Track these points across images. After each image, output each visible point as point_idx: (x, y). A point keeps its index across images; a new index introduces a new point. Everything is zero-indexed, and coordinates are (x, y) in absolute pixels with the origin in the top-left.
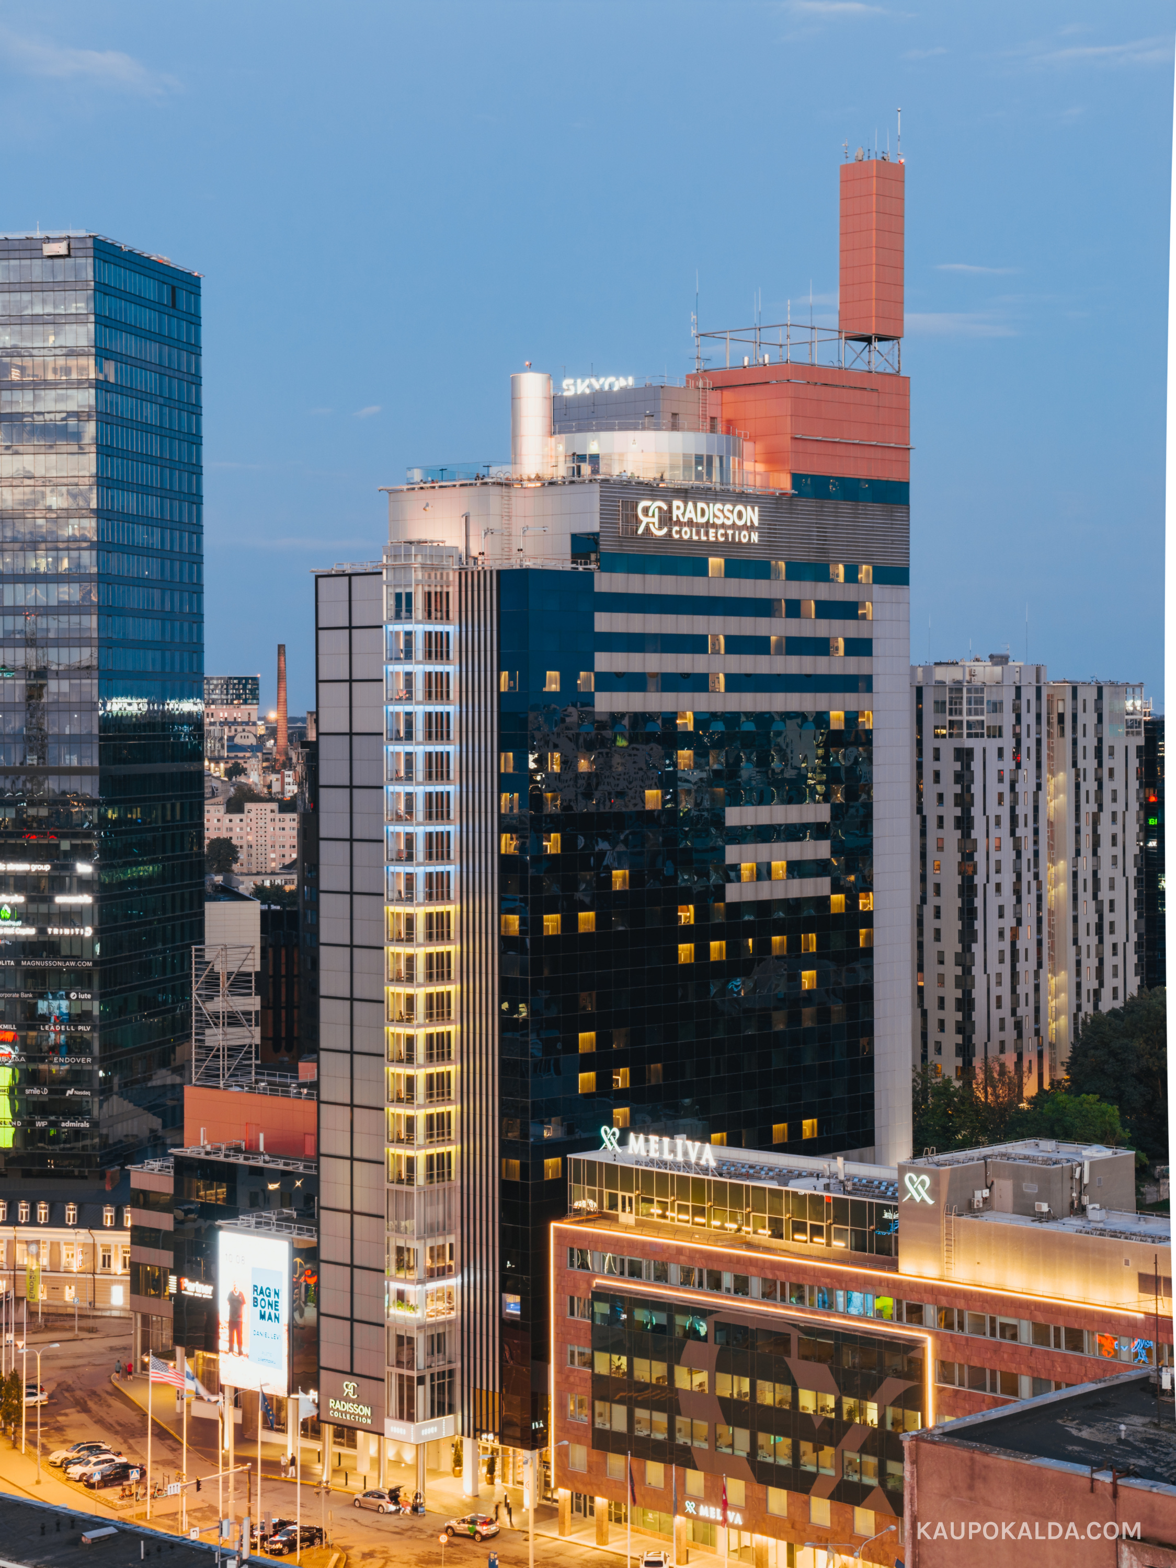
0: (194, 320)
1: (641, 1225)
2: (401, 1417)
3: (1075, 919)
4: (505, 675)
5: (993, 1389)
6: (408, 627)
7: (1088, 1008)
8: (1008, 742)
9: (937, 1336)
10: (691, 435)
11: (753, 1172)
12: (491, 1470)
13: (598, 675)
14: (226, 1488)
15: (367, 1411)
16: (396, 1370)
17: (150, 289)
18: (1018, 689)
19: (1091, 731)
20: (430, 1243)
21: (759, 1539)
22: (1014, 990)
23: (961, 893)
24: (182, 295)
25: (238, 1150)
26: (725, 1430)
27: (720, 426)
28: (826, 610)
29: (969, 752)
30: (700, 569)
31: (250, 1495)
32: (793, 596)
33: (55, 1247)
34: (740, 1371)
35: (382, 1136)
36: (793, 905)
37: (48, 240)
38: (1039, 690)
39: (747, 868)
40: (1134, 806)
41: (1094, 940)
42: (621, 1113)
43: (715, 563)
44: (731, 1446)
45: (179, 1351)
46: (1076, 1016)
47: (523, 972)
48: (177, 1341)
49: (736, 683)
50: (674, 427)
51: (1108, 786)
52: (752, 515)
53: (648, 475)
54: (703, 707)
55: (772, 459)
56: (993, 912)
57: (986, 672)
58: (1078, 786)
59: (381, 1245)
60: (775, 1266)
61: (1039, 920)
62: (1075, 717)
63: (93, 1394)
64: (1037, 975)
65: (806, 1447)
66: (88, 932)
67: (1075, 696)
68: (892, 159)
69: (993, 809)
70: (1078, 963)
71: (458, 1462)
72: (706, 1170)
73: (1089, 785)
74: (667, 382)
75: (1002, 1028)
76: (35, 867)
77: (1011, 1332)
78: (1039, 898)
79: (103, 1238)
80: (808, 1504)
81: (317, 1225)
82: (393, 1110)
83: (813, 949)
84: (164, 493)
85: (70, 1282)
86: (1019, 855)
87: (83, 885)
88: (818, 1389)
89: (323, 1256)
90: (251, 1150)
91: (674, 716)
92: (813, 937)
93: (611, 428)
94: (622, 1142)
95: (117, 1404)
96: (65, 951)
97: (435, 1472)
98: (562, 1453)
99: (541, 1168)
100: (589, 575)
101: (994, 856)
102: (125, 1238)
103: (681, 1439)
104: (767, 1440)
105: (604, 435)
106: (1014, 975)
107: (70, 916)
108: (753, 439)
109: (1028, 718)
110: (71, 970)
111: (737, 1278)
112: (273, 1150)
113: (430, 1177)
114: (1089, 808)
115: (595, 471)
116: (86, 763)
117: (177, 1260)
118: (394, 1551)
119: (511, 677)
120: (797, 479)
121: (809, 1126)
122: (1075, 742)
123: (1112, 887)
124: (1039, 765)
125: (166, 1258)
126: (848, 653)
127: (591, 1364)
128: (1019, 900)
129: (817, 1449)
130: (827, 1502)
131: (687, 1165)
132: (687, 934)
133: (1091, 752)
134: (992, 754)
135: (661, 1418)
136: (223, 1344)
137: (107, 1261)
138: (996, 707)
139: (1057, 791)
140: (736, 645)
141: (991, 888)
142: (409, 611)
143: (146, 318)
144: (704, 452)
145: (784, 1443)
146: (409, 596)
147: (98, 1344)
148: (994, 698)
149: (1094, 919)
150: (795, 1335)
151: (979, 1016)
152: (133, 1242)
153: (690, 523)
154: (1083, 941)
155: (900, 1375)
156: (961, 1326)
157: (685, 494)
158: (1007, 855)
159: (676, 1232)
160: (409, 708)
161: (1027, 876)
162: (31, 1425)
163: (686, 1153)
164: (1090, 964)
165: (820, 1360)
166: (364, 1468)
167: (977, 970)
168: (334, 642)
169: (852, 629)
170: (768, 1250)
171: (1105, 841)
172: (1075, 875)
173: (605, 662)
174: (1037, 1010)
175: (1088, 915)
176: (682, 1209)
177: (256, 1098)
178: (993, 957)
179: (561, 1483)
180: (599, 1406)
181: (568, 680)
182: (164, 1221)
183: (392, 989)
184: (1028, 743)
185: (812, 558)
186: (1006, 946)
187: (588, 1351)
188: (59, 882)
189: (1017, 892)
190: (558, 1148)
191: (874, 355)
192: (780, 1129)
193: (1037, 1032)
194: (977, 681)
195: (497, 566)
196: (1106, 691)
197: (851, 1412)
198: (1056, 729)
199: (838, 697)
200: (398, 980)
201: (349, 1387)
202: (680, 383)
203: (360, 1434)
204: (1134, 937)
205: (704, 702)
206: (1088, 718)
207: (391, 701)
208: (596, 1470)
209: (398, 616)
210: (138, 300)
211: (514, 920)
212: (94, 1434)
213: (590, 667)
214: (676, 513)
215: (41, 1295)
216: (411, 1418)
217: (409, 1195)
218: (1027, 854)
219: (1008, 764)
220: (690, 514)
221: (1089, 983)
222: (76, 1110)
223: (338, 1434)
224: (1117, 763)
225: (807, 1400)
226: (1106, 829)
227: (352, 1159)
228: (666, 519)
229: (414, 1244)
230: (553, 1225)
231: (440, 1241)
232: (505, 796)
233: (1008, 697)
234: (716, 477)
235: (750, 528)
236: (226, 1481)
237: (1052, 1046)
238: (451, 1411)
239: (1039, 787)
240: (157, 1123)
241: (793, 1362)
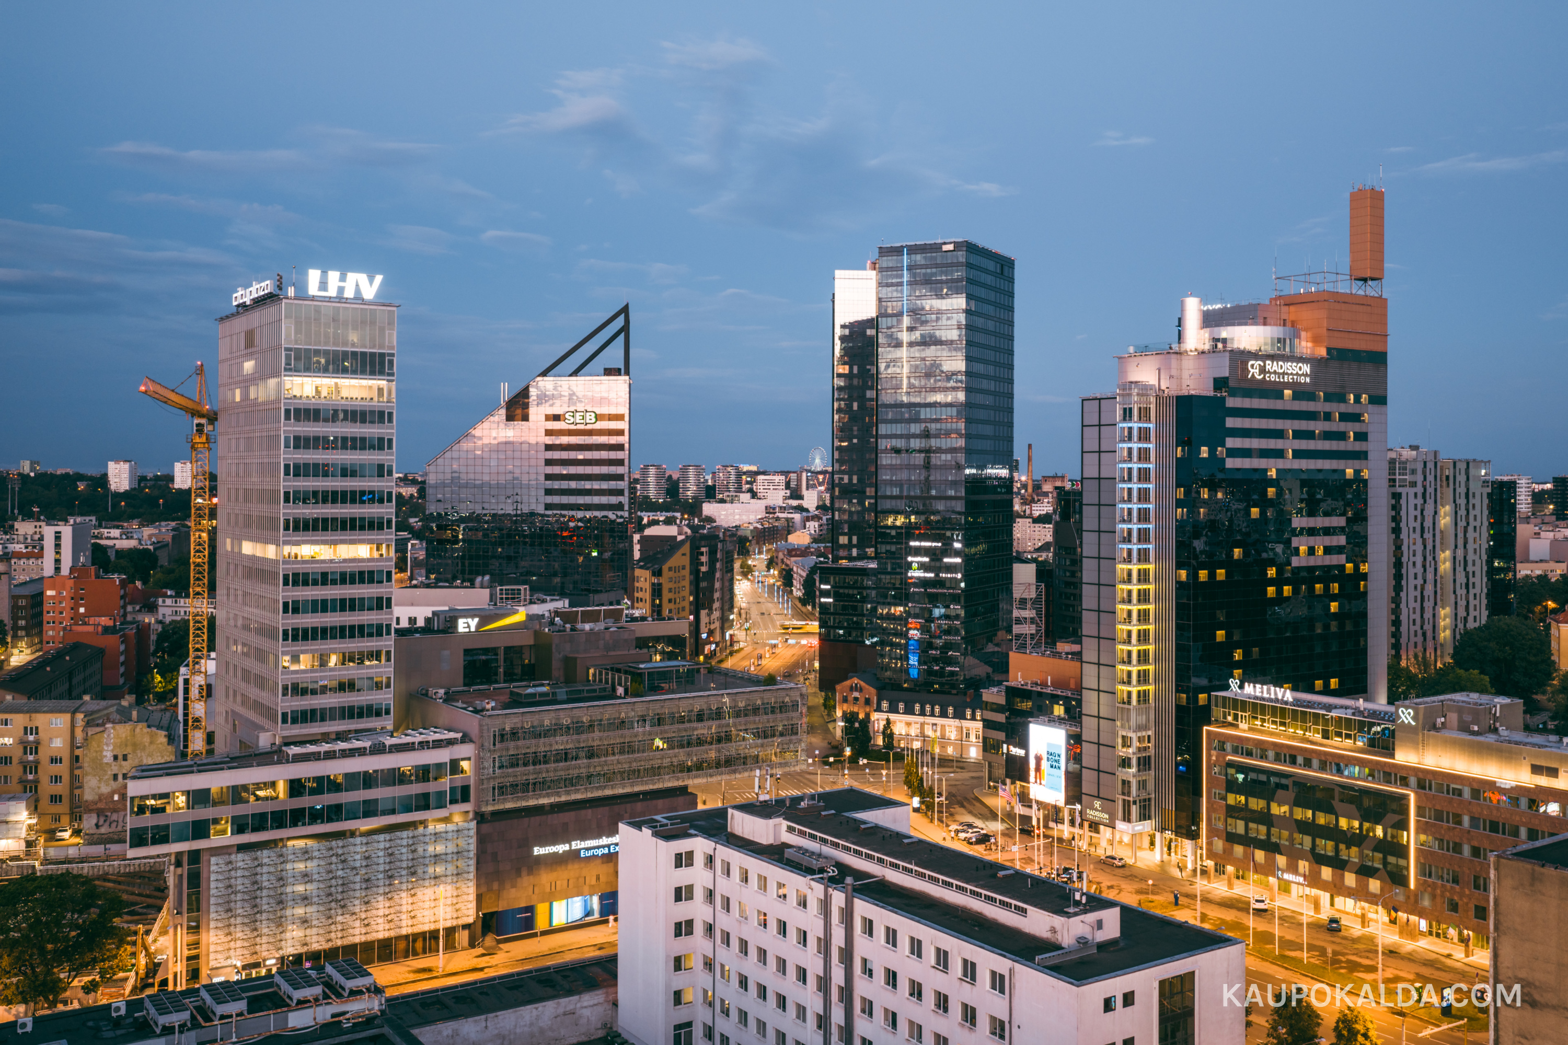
0: (1011, 280)
1: (1251, 729)
2: (1124, 820)
3: (1455, 581)
4: (1179, 449)
5: (1448, 822)
6: (1130, 425)
7: (1461, 626)
8: (1419, 489)
9: (1416, 793)
10: (1275, 328)
11: (1310, 705)
12: (1169, 848)
13: (1228, 450)
14: (1039, 850)
15: (1106, 816)
16: (1121, 797)
17: (991, 265)
18: (1425, 463)
19: (1463, 484)
20: (1139, 734)
21: (1314, 892)
22: (1422, 616)
23: (1395, 566)
24: (1006, 269)
25: (1036, 684)
26: (1298, 836)
27: (1288, 323)
28: (1344, 417)
29: (1400, 494)
30: (1280, 396)
31: (1052, 854)
32: (1327, 410)
33: (943, 727)
34: (1308, 807)
35: (1114, 679)
36: (1327, 569)
37: (945, 243)
38: (1436, 463)
39: (1303, 549)
40: (1486, 523)
41: (1464, 591)
42: (1237, 672)
43: (1288, 393)
44: (1301, 844)
45: (1008, 781)
46: (1454, 631)
47: (1189, 599)
48: (1007, 776)
49: (1298, 454)
50: (1265, 324)
51: (1472, 513)
52: (1306, 368)
53: (1253, 348)
54: (1281, 466)
55: (1316, 340)
56: (1411, 576)
57: (1408, 454)
58: (1456, 513)
59: (1114, 734)
60: (1326, 753)
61: (1436, 581)
62: (1455, 477)
63: (966, 799)
64: (1434, 609)
65: (1342, 847)
66: (959, 576)
67: (1455, 467)
68: (1377, 189)
69: (1412, 524)
70: (1456, 603)
71: (1152, 843)
72: (1286, 703)
73: (1462, 512)
74: (1262, 302)
75: (1416, 635)
76: (934, 544)
77: (1459, 793)
78: (1436, 569)
79: (966, 724)
80: (1343, 876)
81: (1081, 723)
82: (1120, 667)
83: (1336, 591)
84: (996, 364)
85: (950, 744)
86: (1425, 547)
87: (957, 553)
88: (1350, 817)
89: (1084, 738)
90: (1044, 684)
91: (1266, 471)
92: (1336, 585)
93: (1233, 325)
94: (1241, 687)
95: (978, 804)
96: (948, 585)
97: (1140, 848)
98: (1209, 844)
99: (1196, 699)
100: (1223, 399)
101: (1412, 547)
102: (980, 725)
103: (1274, 839)
104: (1321, 842)
105: (1230, 328)
106: (1422, 608)
107: (951, 568)
108: (1306, 330)
109: (1430, 478)
110: (950, 594)
111: (1305, 759)
112: (1055, 685)
113: (1139, 701)
114: (1462, 524)
115: (1224, 347)
116: (959, 494)
117: (1007, 736)
118: (1123, 886)
119: (1183, 450)
120: (1329, 350)
121: (1334, 683)
122: (1455, 490)
123: (1474, 565)
124: (1436, 502)
125: (1001, 736)
126: (1355, 439)
127: (1225, 799)
128: (1425, 570)
129: (1348, 848)
130: (1354, 876)
131: (1277, 700)
132: (1272, 582)
133: (1463, 496)
134: (1411, 496)
135: (1263, 829)
136: (1032, 779)
137: (968, 735)
138: (1413, 472)
139: (1445, 515)
140: (1298, 435)
141: (1411, 564)
142: (1130, 416)
143: (989, 280)
144: (1282, 336)
145: (1330, 844)
146: (1130, 409)
147: (965, 775)
148: (1413, 467)
149: (1465, 581)
150: (1337, 789)
151: (1404, 629)
152: (984, 727)
153: (1275, 372)
154: (1459, 592)
155: (1394, 812)
156: (1430, 789)
157: (1273, 357)
158: (1419, 547)
159: (1272, 734)
160: (1130, 466)
161: (1429, 558)
162: (940, 812)
163: (1276, 694)
164: (1461, 604)
165: (1351, 803)
166: (1104, 843)
167: (1403, 606)
168: (1092, 433)
169: (1357, 427)
170: (1321, 745)
171: (1471, 541)
172: (1455, 558)
173: (1231, 442)
174: (1434, 627)
175: (1461, 578)
176: (1274, 722)
177: (1045, 659)
178: (1411, 599)
179: (1208, 858)
180: (1230, 820)
181: (1212, 452)
182: (1001, 718)
183: (1120, 607)
184: (1430, 490)
185: (1338, 390)
186: (1418, 593)
187: (1223, 792)
188: (947, 550)
189: (1424, 566)
190: (1207, 690)
191: (1368, 288)
192: (1319, 684)
193: (1434, 638)
194: (1403, 459)
195: (1174, 393)
196: (1471, 465)
197: (1368, 831)
198: (1445, 483)
199: (1350, 462)
200: (1123, 602)
201: (1097, 804)
202: (1267, 302)
203: (1102, 827)
204: (1485, 590)
205: (1281, 464)
206: (1461, 478)
207: (1120, 462)
208: (1228, 853)
209: (1124, 420)
210: (986, 271)
211: (1183, 574)
212: (969, 819)
213: (1223, 445)
214: (1268, 367)
215: (937, 750)
216: (1129, 821)
217: (1129, 710)
218: (1429, 547)
219: (1420, 501)
220: (1275, 368)
221: (1462, 613)
222: (951, 661)
223: (1090, 826)
224: (1478, 501)
225: (1343, 823)
226: (1471, 534)
227: (1099, 691)
228: (1263, 370)
229: (1131, 734)
230: (1205, 728)
231: (1144, 733)
232: (1179, 510)
233: (1419, 467)
234: (1288, 349)
235: (1306, 375)
236: (1039, 846)
237: (1442, 645)
238: (1150, 818)
239: (1436, 513)
240: (990, 670)
241: (1336, 803)
